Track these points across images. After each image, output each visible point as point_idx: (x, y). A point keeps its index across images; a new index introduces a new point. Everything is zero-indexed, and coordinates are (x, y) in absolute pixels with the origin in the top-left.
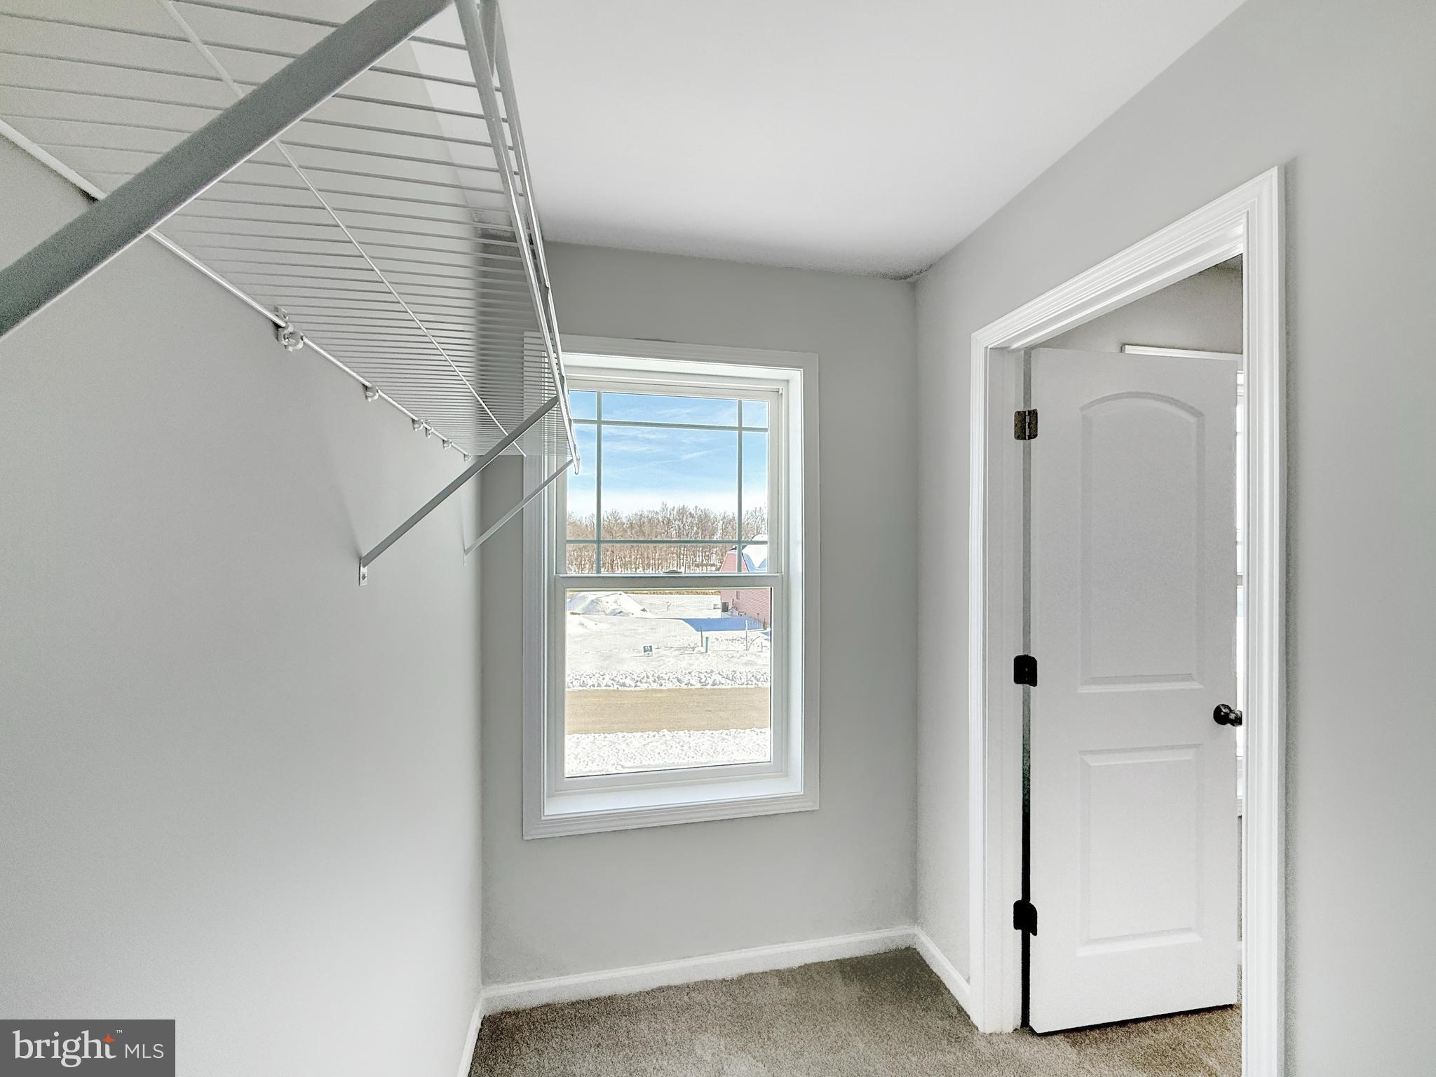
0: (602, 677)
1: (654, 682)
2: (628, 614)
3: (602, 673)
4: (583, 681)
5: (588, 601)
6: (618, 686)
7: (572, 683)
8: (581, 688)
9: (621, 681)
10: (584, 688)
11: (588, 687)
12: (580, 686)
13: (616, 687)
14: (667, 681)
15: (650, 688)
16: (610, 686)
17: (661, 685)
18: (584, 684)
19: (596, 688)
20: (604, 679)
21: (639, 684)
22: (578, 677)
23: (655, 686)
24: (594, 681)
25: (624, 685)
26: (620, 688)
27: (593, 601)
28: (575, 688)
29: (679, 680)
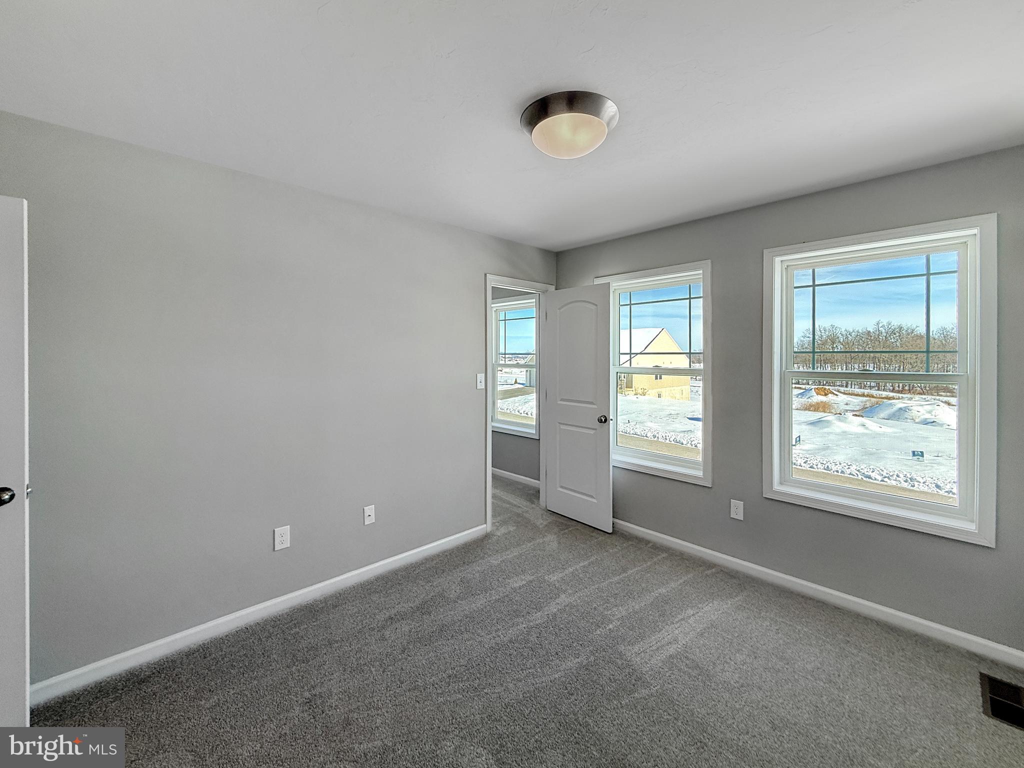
0: (847, 467)
1: (906, 481)
2: (942, 425)
3: (849, 464)
4: (828, 466)
5: (895, 408)
6: (863, 477)
7: (817, 465)
8: (824, 471)
9: (866, 473)
10: (829, 472)
11: (832, 471)
12: (825, 469)
13: (860, 477)
14: (922, 484)
15: (899, 485)
16: (854, 475)
17: (914, 486)
18: (828, 469)
19: (839, 474)
20: (849, 468)
21: (886, 479)
22: (825, 462)
23: (905, 485)
24: (839, 468)
25: (870, 477)
26: (865, 479)
27: (901, 409)
28: (819, 470)
29: (938, 486)
